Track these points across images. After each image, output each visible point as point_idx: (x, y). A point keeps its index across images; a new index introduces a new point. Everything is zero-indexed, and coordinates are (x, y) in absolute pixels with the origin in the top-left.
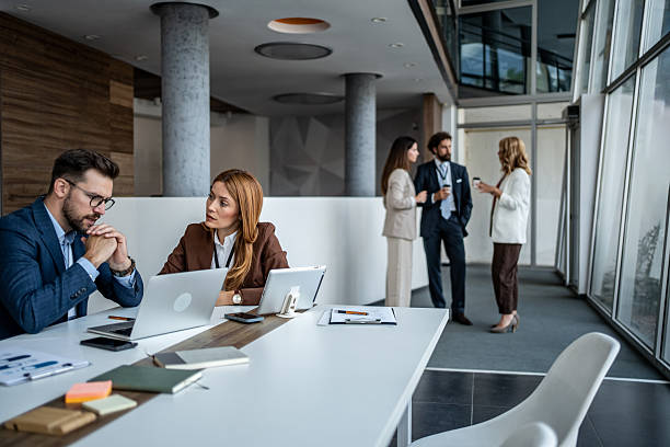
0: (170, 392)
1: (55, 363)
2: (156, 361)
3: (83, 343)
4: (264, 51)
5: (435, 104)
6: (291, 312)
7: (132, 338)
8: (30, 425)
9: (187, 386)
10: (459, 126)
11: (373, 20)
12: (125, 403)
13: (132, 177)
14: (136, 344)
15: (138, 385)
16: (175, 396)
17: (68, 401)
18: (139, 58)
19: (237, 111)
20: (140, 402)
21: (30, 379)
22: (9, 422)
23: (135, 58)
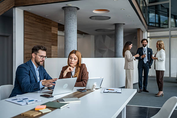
0: (60, 108)
1: (34, 100)
2: (58, 101)
3: (41, 96)
4: (92, 18)
5: (141, 31)
6: (94, 89)
7: (53, 95)
8: (27, 115)
9: (64, 107)
10: (148, 37)
11: (121, 9)
12: (49, 110)
13: (57, 52)
14: (53, 96)
15: (52, 106)
16: (61, 109)
17: (36, 109)
18: (59, 21)
19: (85, 34)
20: (52, 110)
21: (27, 104)
22: (22, 114)
23: (58, 21)
